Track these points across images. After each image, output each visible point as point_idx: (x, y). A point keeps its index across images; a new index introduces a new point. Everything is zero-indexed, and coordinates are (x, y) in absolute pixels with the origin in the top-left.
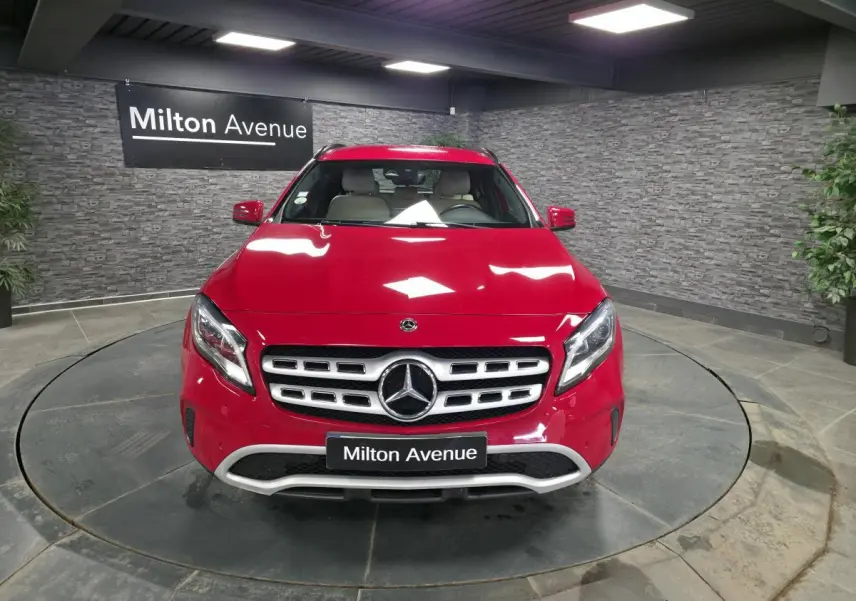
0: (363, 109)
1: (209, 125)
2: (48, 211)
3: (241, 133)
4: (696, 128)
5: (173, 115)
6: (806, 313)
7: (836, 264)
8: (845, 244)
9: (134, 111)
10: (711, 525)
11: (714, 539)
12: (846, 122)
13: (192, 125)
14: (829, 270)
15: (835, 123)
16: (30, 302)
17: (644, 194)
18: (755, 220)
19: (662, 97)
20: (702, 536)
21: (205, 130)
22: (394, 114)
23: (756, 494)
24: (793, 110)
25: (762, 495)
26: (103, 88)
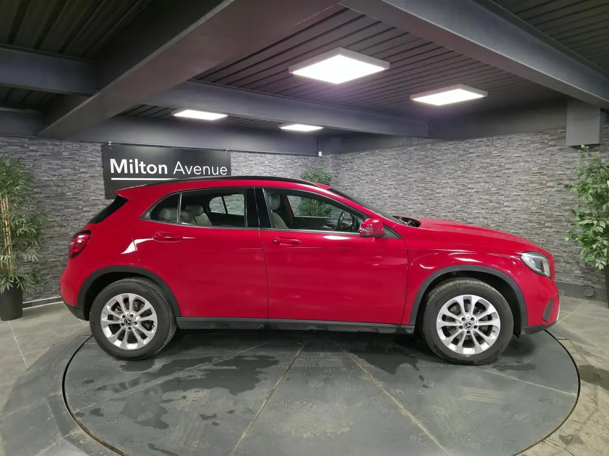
0: (262, 155)
1: (163, 169)
2: (51, 232)
3: (184, 173)
4: (488, 160)
5: (139, 163)
6: (577, 277)
7: (597, 244)
8: (602, 231)
9: (113, 161)
10: (577, 426)
11: (583, 437)
12: (590, 155)
13: (152, 169)
14: (592, 248)
15: (583, 156)
16: (33, 299)
17: (456, 203)
18: (534, 218)
19: (463, 142)
20: (574, 434)
21: (160, 172)
22: (283, 157)
23: (596, 402)
24: (551, 148)
25: (600, 404)
26: (93, 148)
